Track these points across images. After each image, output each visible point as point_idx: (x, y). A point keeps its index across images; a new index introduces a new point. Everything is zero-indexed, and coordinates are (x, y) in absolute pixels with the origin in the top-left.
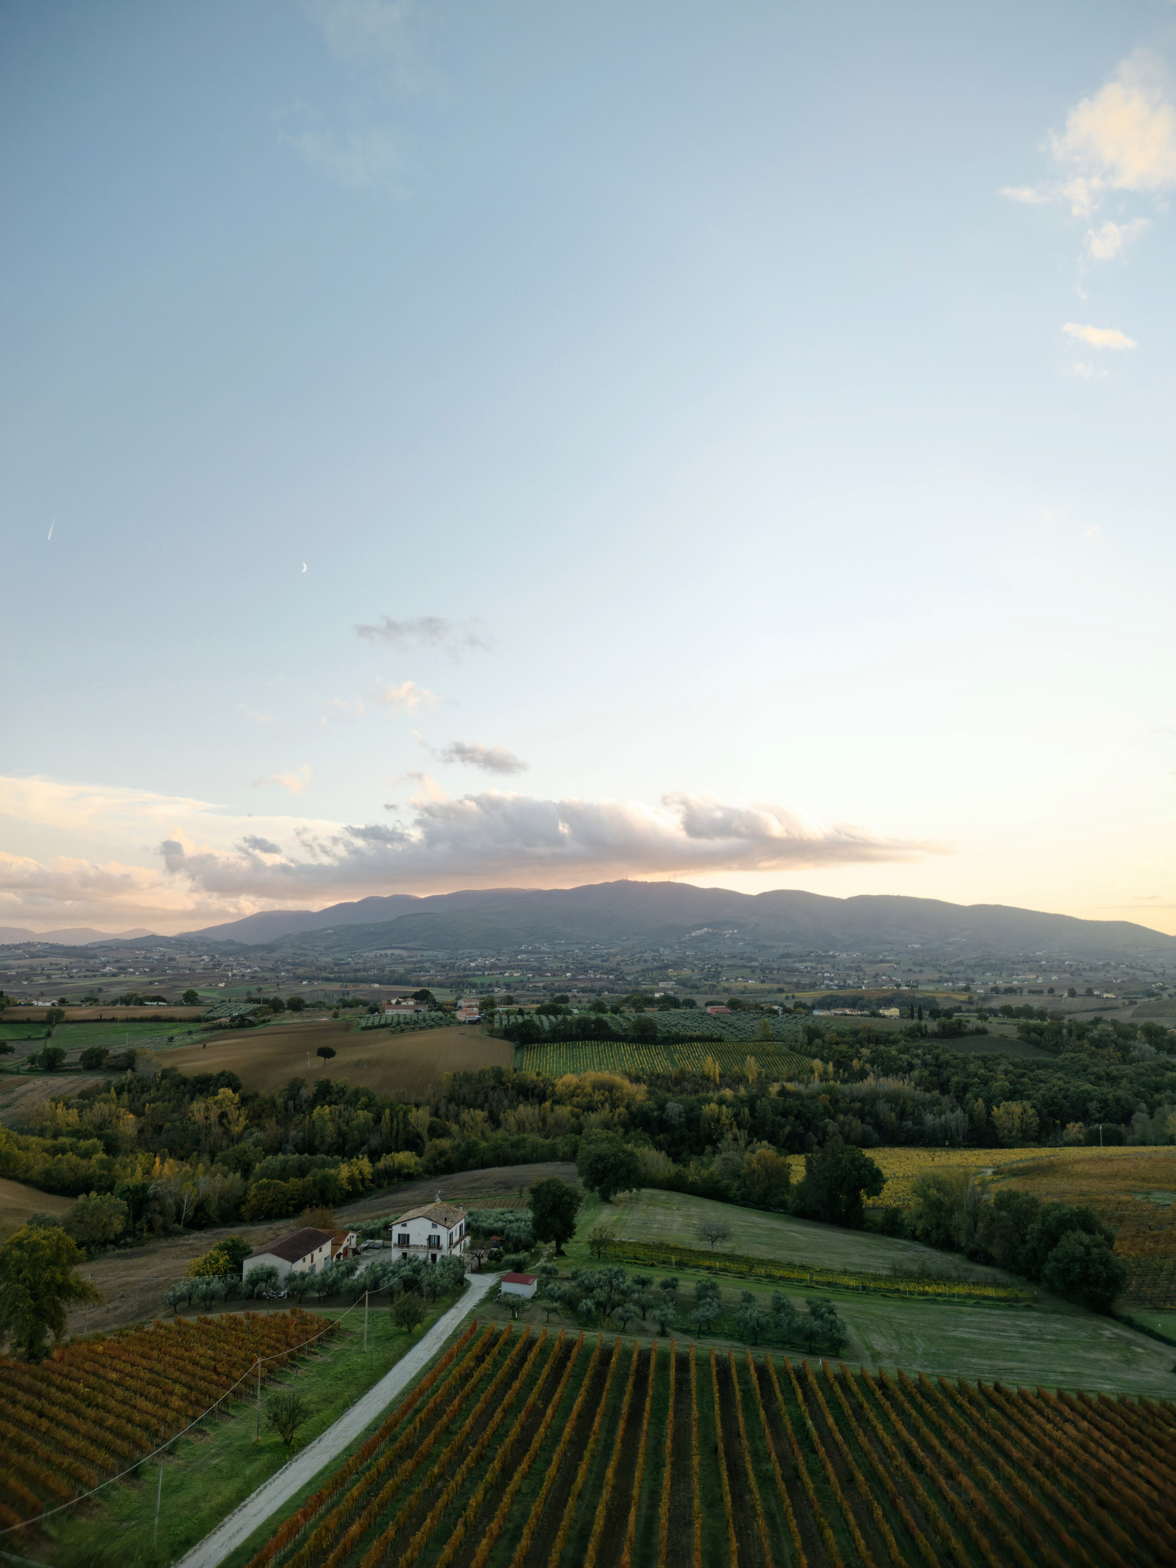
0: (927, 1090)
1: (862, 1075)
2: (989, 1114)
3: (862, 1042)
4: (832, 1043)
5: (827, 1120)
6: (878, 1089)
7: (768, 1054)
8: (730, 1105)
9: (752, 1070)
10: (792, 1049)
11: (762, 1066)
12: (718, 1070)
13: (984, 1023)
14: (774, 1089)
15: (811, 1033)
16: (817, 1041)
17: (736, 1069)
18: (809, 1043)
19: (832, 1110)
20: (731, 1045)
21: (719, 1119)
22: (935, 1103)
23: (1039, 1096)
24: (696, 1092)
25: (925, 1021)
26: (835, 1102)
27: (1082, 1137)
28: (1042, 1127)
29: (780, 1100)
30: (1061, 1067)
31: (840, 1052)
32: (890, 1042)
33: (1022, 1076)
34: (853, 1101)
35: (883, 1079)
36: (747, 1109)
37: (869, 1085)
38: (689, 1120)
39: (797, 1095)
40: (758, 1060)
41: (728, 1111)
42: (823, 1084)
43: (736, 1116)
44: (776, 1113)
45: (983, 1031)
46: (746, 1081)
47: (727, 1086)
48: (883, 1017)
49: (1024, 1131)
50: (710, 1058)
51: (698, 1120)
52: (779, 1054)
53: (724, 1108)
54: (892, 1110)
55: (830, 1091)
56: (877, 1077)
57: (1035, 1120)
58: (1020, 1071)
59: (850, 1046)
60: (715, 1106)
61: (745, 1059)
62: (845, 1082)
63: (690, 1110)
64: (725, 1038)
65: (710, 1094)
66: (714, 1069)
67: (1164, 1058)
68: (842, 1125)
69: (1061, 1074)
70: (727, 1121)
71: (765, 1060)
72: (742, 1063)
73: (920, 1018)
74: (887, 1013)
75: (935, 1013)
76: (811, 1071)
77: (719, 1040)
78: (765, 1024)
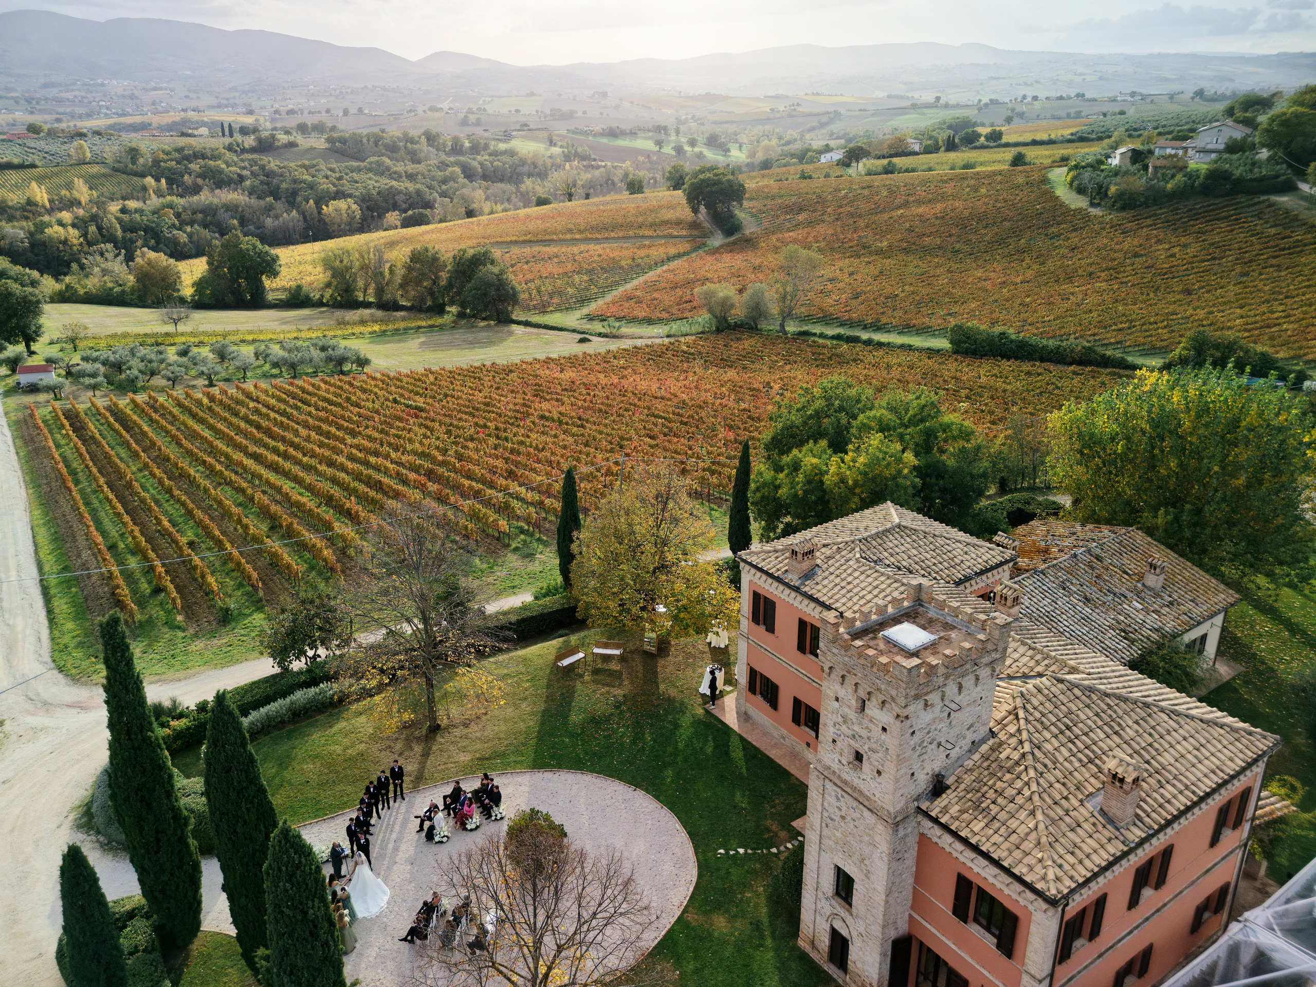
0: (259, 198)
1: (196, 190)
2: (320, 213)
3: (188, 159)
4: (156, 162)
5: (175, 232)
6: (216, 201)
7: (93, 177)
8: (74, 226)
9: (82, 192)
10: (115, 169)
11: (91, 188)
12: (46, 196)
13: (291, 138)
14: (114, 208)
15: (134, 153)
16: (141, 161)
17: (64, 192)
18: (134, 163)
19: (177, 222)
20: (48, 170)
21: (66, 240)
22: (269, 209)
23: (357, 194)
24: (27, 218)
25: (238, 137)
26: (178, 215)
27: (398, 223)
28: (364, 219)
29: (126, 217)
30: (370, 170)
31: (169, 169)
32: (214, 158)
33: (340, 179)
34: (194, 213)
35: (217, 191)
36: (93, 228)
37: (205, 197)
38: (33, 245)
39: (140, 211)
40: (86, 182)
41: (73, 233)
42: (161, 200)
43: (85, 235)
44: (124, 231)
45: (292, 145)
46: (80, 203)
47: (60, 210)
48: (195, 136)
49: (350, 224)
50: (34, 184)
51: (43, 244)
52: (104, 175)
53: (70, 229)
54: (233, 218)
55: (170, 206)
56: (212, 191)
57: (358, 214)
58: (338, 175)
59: (178, 163)
60: (57, 228)
61: (72, 182)
62: (182, 196)
63: (32, 234)
64: (38, 163)
65: (46, 218)
66: (40, 194)
67: (443, 157)
68: (190, 236)
69: (371, 175)
70: (75, 241)
71: (92, 182)
72: (69, 186)
73: (231, 136)
74: (196, 133)
75: (244, 131)
76: (145, 189)
77: (33, 166)
78: (81, 147)
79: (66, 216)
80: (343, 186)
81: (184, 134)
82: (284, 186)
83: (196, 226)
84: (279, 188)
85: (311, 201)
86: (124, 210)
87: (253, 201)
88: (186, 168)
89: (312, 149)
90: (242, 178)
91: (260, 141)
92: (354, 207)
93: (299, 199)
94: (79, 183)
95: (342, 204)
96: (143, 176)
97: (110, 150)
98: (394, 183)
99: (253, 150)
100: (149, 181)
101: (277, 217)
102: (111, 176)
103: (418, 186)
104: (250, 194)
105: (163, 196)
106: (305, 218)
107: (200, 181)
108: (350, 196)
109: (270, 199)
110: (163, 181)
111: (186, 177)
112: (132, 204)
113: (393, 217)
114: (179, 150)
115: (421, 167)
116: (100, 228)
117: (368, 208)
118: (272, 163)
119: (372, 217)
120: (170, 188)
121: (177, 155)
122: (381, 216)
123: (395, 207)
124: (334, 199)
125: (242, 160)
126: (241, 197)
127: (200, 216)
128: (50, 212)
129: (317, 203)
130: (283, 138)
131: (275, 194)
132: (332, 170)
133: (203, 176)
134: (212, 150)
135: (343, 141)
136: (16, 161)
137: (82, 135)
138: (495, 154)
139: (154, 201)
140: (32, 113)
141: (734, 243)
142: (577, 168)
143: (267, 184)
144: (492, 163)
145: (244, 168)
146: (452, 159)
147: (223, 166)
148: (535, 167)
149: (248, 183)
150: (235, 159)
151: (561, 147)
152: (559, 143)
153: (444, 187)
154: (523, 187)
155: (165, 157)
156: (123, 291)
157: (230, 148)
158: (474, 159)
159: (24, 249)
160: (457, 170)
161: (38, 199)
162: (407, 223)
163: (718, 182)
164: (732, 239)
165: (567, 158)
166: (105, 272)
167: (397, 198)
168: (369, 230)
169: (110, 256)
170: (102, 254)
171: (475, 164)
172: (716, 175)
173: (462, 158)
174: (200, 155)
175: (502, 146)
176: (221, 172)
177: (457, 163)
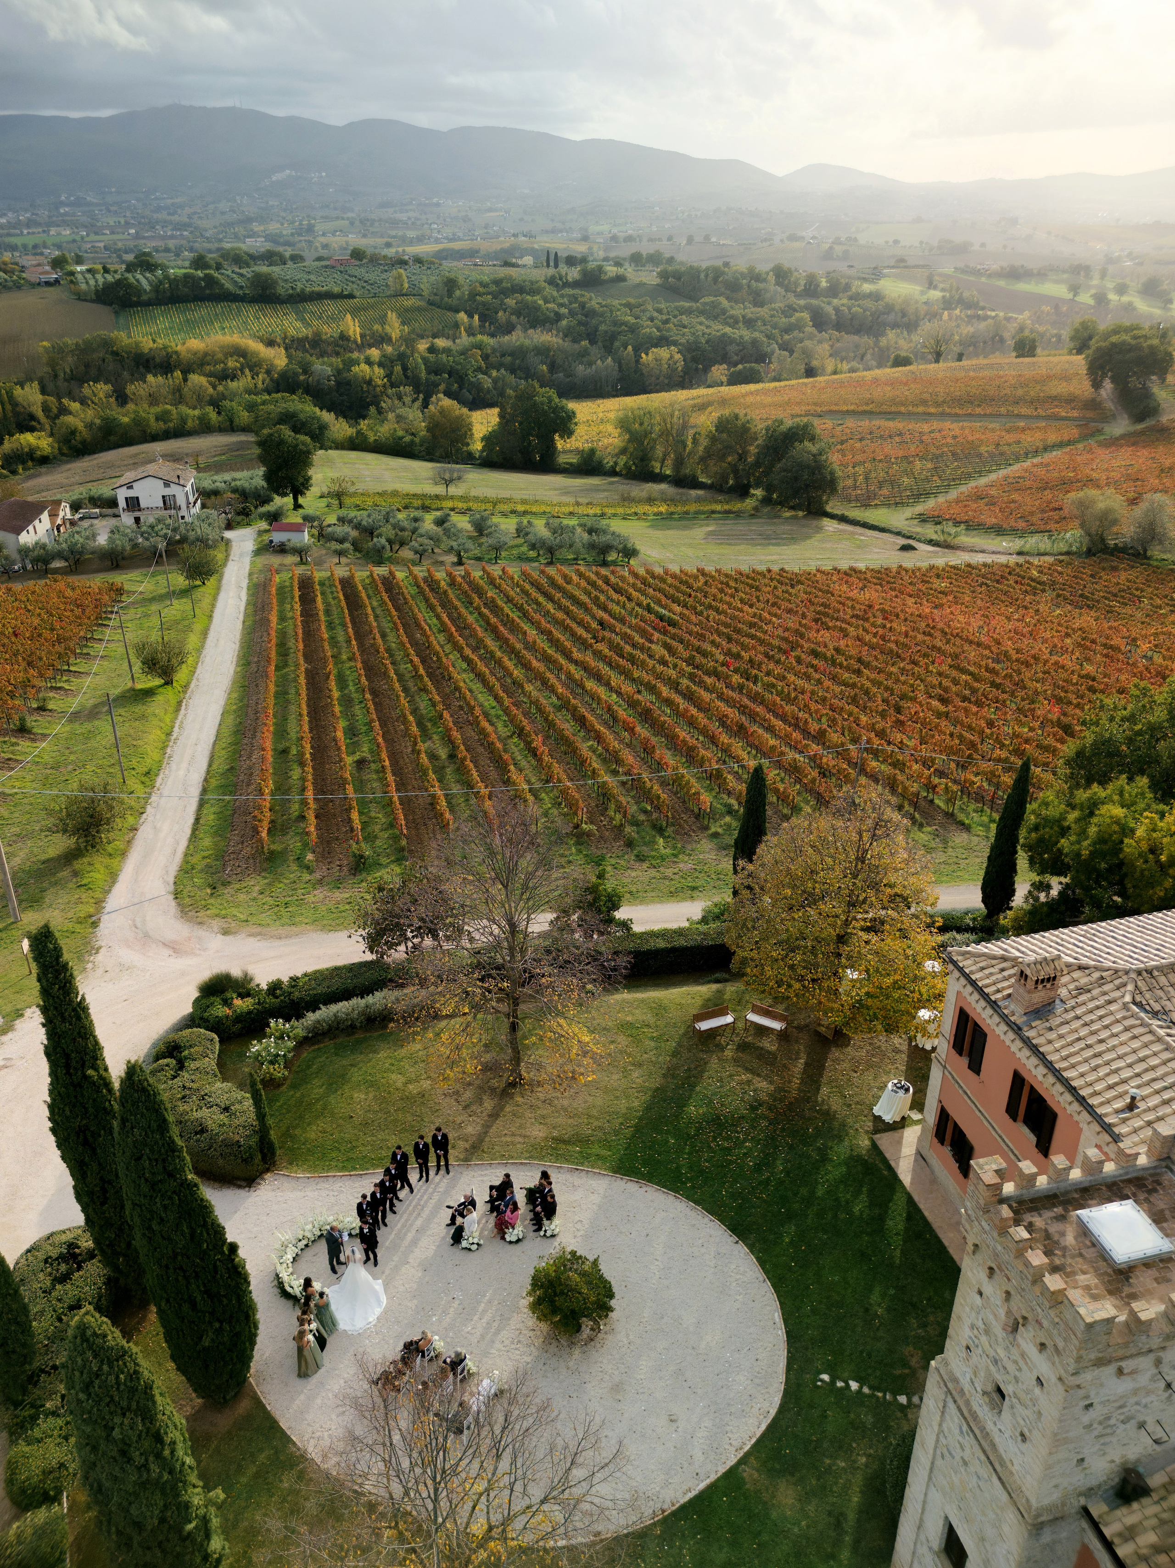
0: (574, 341)
1: (509, 329)
2: (637, 362)
3: (506, 292)
4: (473, 295)
5: (480, 376)
6: (527, 342)
7: (407, 310)
8: (380, 364)
9: (395, 327)
10: (431, 303)
11: (403, 323)
12: (358, 330)
13: (621, 271)
14: (422, 346)
15: (451, 284)
16: (458, 293)
17: (377, 327)
18: (450, 296)
19: (483, 365)
20: (364, 302)
21: (371, 380)
22: (584, 353)
23: (683, 341)
24: (337, 354)
25: (563, 269)
26: (486, 357)
27: (724, 379)
28: (686, 371)
29: (432, 357)
30: (702, 312)
31: (484, 304)
32: (534, 292)
33: (666, 322)
34: (503, 355)
35: (531, 331)
36: (398, 369)
37: (517, 338)
38: (339, 384)
39: (447, 351)
40: (399, 315)
41: (379, 371)
42: (471, 339)
43: (389, 376)
44: (429, 371)
45: (620, 279)
46: (390, 339)
47: (370, 346)
48: (518, 266)
49: (670, 377)
50: (349, 316)
51: (348, 383)
52: (419, 309)
53: (376, 368)
54: (543, 363)
55: (479, 346)
56: (525, 330)
57: (680, 365)
58: (664, 317)
59: (495, 297)
60: (364, 367)
61: (386, 315)
62: (493, 335)
63: (339, 372)
64: (357, 294)
65: (355, 355)
66: (353, 328)
67: (792, 299)
68: (495, 381)
69: (702, 319)
70: (380, 382)
71: (405, 316)
72: (383, 320)
73: (556, 266)
74: (520, 262)
75: (571, 261)
76: (456, 325)
77: (351, 296)
78: (400, 276)
79: (374, 353)
80: (668, 330)
81: (507, 264)
82: (603, 328)
83: (503, 371)
84: (596, 330)
85: (630, 348)
86: (432, 350)
87: (567, 345)
88: (502, 303)
89: (641, 285)
90: (558, 317)
91: (585, 273)
92: (678, 356)
93: (617, 344)
94: (392, 316)
95: (663, 353)
96: (457, 311)
97: (427, 281)
98: (728, 330)
99: (576, 284)
100: (462, 316)
101: (590, 364)
102: (425, 310)
103: (756, 335)
104: (566, 336)
105: (474, 335)
106: (620, 366)
107: (514, 318)
108: (675, 343)
109: (585, 343)
110: (476, 317)
111: (500, 314)
112: (441, 343)
113: (719, 371)
114: (497, 282)
115: (763, 312)
116: (405, 369)
117: (695, 360)
118: (594, 300)
119: (697, 369)
120: (482, 326)
121: (494, 288)
122: (706, 370)
123: (724, 359)
124: (656, 346)
125: (562, 296)
126: (555, 339)
127: (508, 359)
128: (360, 348)
129: (637, 350)
130: (611, 270)
131: (592, 337)
132: (659, 311)
133: (518, 313)
134: (532, 283)
135: (678, 276)
136: (336, 290)
137: (403, 263)
138: (856, 297)
139: (464, 340)
140: (365, 236)
141: (1142, 433)
142: (958, 317)
143: (585, 324)
144: (849, 309)
145: (562, 305)
146: (802, 302)
147: (541, 302)
148: (904, 315)
149: (564, 323)
150: (555, 293)
151: (943, 290)
152: (941, 286)
153: (786, 337)
154: (883, 342)
155: (481, 290)
156: (412, 441)
157: (551, 281)
158: (829, 303)
159: (330, 388)
160: (806, 316)
161: (351, 333)
162: (735, 380)
163: (1137, 348)
164: (1140, 427)
165: (948, 304)
166: (400, 418)
167: (728, 348)
168: (690, 386)
169: (407, 400)
170: (400, 398)
171: (829, 309)
172: (1135, 338)
173: (814, 302)
174: (518, 289)
175: (867, 287)
176: (538, 308)
177: (806, 308)
